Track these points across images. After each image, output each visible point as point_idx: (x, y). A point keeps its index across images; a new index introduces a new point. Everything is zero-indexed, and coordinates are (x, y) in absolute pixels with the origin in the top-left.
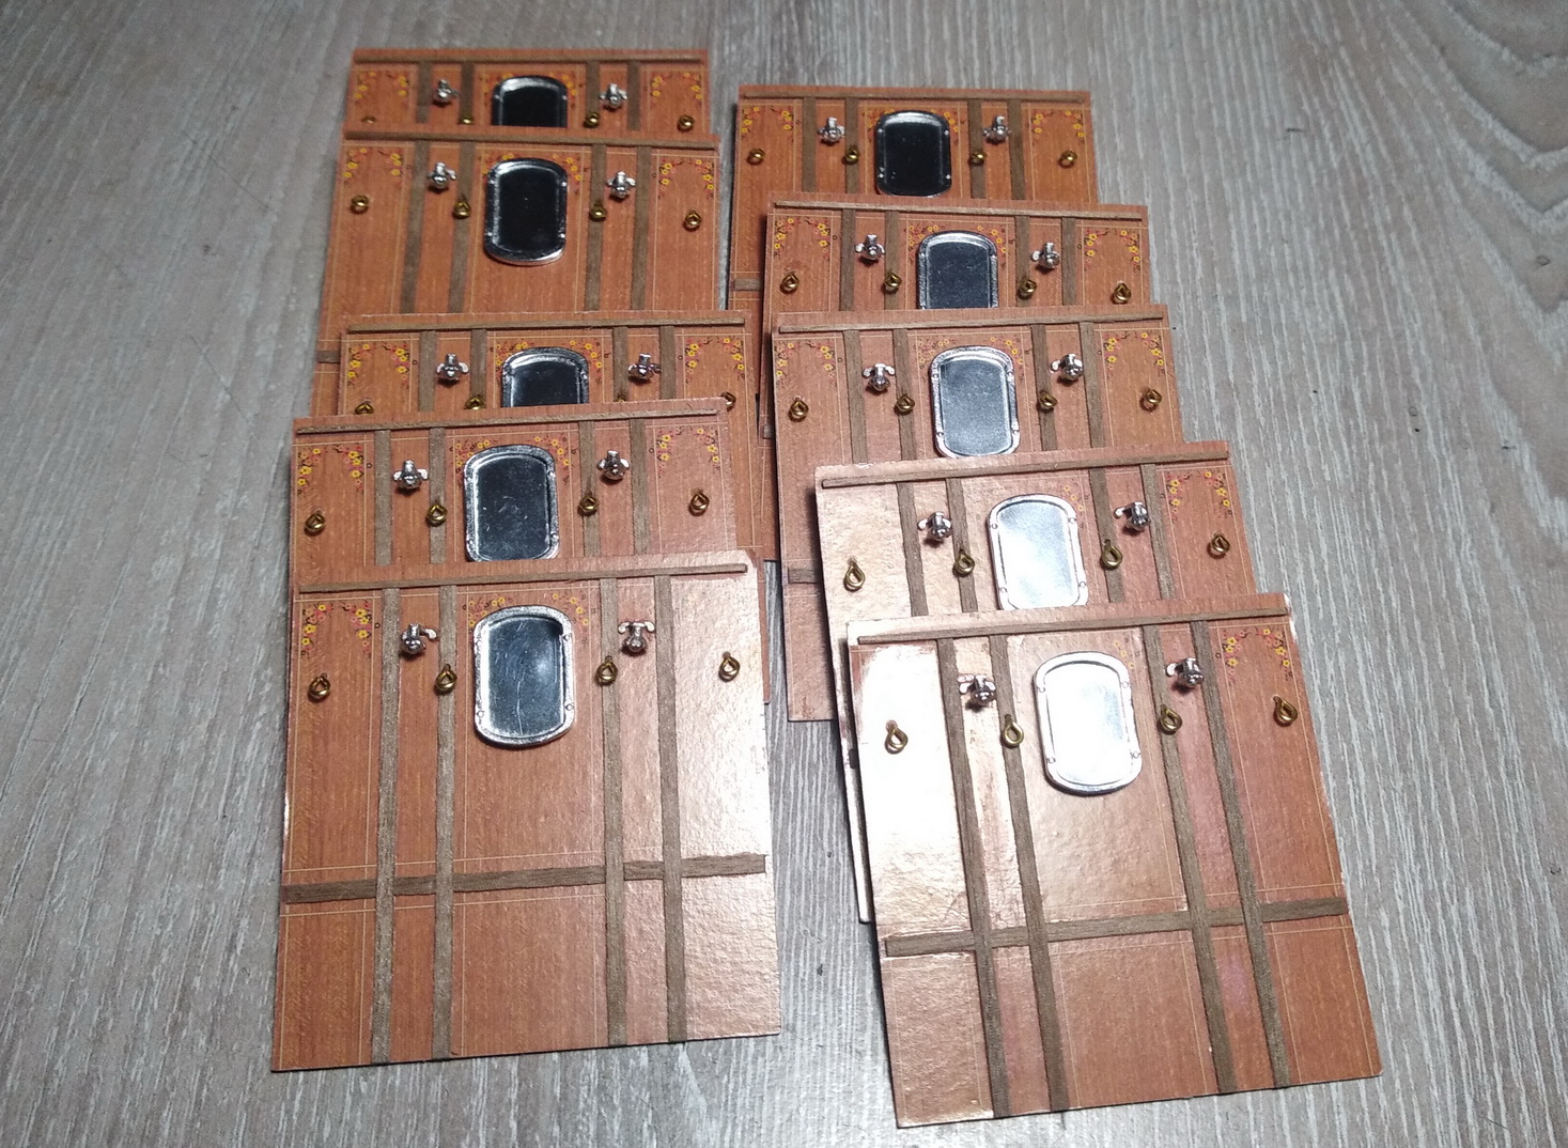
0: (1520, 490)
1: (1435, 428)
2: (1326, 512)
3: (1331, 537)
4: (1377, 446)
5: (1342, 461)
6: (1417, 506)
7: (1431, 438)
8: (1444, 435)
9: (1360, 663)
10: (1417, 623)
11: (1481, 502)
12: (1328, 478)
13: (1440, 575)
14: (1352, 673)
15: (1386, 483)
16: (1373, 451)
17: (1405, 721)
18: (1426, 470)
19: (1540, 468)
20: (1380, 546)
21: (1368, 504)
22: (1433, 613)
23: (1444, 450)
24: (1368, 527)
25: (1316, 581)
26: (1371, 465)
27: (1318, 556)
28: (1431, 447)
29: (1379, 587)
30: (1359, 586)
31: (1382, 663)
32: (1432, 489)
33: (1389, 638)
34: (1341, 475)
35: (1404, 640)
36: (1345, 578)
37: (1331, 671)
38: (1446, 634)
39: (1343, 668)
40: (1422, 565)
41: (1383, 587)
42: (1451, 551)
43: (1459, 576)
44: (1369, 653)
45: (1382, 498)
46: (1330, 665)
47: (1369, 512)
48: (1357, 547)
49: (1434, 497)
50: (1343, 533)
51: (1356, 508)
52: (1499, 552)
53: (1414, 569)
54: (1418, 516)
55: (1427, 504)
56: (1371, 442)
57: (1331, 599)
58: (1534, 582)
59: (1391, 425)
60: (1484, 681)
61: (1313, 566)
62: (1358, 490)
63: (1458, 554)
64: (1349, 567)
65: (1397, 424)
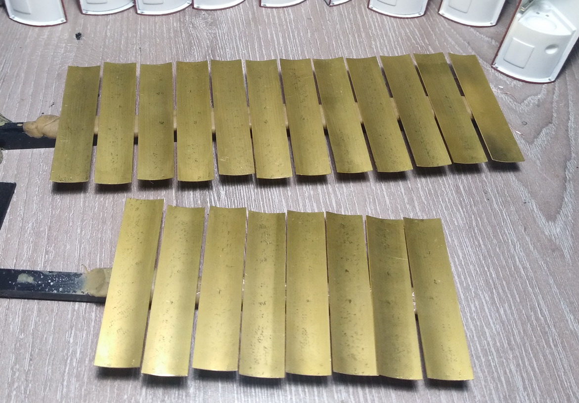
0: (535, 221)
1: (495, 197)
2: (458, 238)
3: (463, 249)
4: (474, 208)
5: (461, 216)
6: (494, 231)
7: (495, 202)
8: (499, 200)
9: (485, 303)
10: (504, 283)
11: (520, 227)
12: (456, 224)
13: (510, 261)
14: (482, 309)
15: (480, 223)
16: (472, 210)
17: (507, 326)
18: (495, 216)
19: (541, 210)
20: (483, 251)
21: (475, 233)
22: (510, 278)
23: (501, 207)
24: (476, 243)
25: (460, 270)
26: (473, 216)
27: (458, 258)
28: (495, 206)
29: (486, 269)
30: (478, 269)
31: (494, 303)
32: (499, 224)
33: (494, 291)
34: (461, 222)
35: (501, 291)
36: (471, 267)
37: (473, 309)
38: (517, 286)
39: (478, 307)
40: (502, 257)
41: (488, 268)
42: (512, 250)
43: (517, 260)
44: (487, 298)
45: (480, 231)
46: (472, 306)
47: (476, 237)
48: (474, 253)
49: (501, 227)
50: (467, 247)
51: (470, 235)
52: (531, 248)
53: (499, 259)
54: (496, 236)
55: (499, 231)
56: (471, 207)
57: (467, 276)
58: (548, 259)
59: (478, 198)
60: (537, 306)
61: (457, 263)
62: (469, 228)
63: (515, 250)
64: (472, 261)
65: (480, 198)
